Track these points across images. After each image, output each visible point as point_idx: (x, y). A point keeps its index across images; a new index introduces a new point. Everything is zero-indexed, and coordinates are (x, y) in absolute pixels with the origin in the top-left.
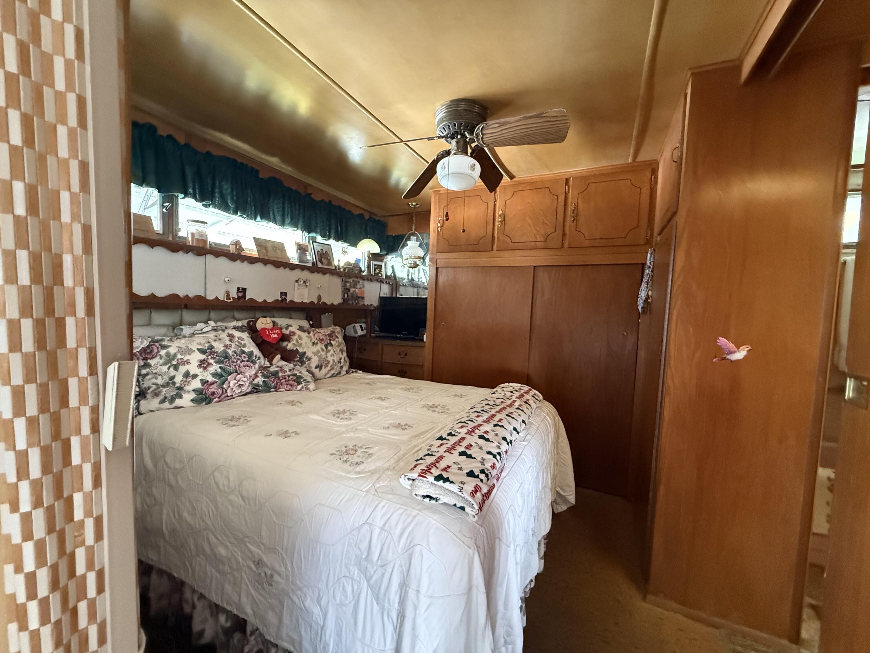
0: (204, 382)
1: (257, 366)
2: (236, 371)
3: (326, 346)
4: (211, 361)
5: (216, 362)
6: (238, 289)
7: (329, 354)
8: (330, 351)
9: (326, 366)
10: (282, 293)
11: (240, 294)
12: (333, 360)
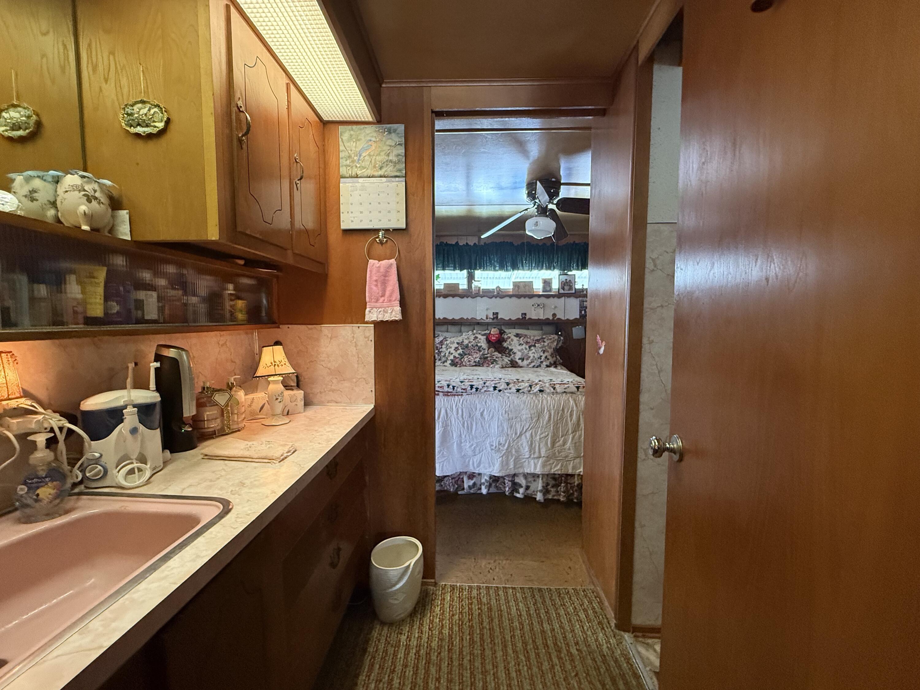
0: (455, 357)
1: (481, 353)
2: (469, 354)
3: (530, 347)
4: (460, 348)
5: (462, 349)
6: (493, 313)
7: (531, 352)
8: (532, 350)
9: (527, 359)
10: (522, 314)
11: (495, 316)
12: (534, 357)
